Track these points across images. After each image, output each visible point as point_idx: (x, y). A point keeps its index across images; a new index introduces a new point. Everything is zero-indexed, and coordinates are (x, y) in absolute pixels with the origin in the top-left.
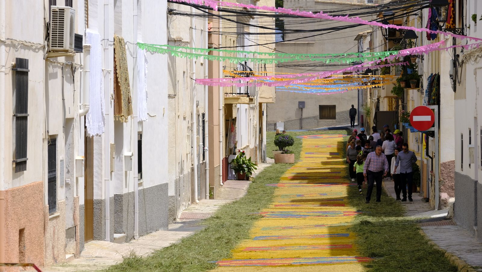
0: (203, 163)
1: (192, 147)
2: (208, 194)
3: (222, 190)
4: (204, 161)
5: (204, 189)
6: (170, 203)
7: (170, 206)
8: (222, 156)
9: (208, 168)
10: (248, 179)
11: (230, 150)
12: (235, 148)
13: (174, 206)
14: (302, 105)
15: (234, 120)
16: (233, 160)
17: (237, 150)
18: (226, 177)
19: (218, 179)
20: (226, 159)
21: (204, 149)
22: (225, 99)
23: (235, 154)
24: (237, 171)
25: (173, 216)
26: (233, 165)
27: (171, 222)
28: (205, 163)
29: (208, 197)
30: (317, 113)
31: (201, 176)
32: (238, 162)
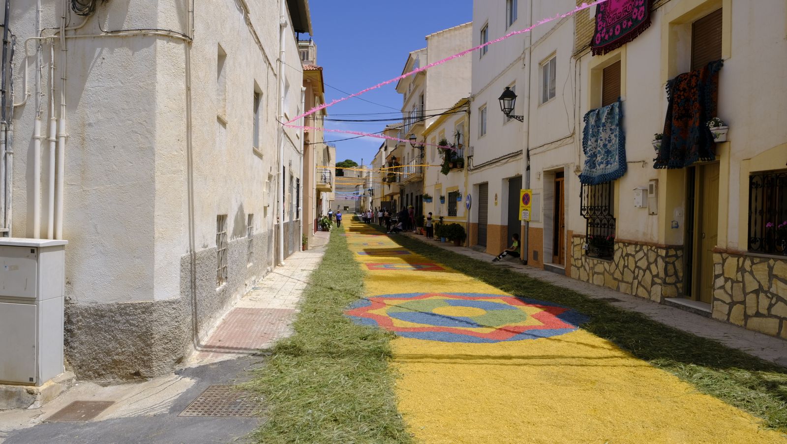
0: (297, 221)
1: (278, 202)
2: (301, 246)
3: (314, 238)
4: (298, 219)
5: (298, 242)
6: (166, 319)
7: (166, 328)
8: (314, 217)
9: (302, 225)
10: (328, 231)
11: (319, 215)
12: (322, 214)
13: (178, 327)
14: (339, 206)
15: (321, 200)
16: (320, 221)
17: (322, 215)
18: (316, 229)
19: (311, 232)
20: (317, 219)
21: (297, 209)
22: (317, 185)
23: (321, 217)
24: (323, 226)
25: (174, 352)
26: (320, 223)
27: (168, 369)
28: (300, 221)
29: (301, 249)
30: (343, 208)
31: (293, 232)
32: (323, 222)
